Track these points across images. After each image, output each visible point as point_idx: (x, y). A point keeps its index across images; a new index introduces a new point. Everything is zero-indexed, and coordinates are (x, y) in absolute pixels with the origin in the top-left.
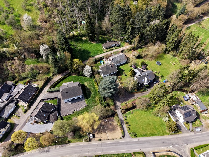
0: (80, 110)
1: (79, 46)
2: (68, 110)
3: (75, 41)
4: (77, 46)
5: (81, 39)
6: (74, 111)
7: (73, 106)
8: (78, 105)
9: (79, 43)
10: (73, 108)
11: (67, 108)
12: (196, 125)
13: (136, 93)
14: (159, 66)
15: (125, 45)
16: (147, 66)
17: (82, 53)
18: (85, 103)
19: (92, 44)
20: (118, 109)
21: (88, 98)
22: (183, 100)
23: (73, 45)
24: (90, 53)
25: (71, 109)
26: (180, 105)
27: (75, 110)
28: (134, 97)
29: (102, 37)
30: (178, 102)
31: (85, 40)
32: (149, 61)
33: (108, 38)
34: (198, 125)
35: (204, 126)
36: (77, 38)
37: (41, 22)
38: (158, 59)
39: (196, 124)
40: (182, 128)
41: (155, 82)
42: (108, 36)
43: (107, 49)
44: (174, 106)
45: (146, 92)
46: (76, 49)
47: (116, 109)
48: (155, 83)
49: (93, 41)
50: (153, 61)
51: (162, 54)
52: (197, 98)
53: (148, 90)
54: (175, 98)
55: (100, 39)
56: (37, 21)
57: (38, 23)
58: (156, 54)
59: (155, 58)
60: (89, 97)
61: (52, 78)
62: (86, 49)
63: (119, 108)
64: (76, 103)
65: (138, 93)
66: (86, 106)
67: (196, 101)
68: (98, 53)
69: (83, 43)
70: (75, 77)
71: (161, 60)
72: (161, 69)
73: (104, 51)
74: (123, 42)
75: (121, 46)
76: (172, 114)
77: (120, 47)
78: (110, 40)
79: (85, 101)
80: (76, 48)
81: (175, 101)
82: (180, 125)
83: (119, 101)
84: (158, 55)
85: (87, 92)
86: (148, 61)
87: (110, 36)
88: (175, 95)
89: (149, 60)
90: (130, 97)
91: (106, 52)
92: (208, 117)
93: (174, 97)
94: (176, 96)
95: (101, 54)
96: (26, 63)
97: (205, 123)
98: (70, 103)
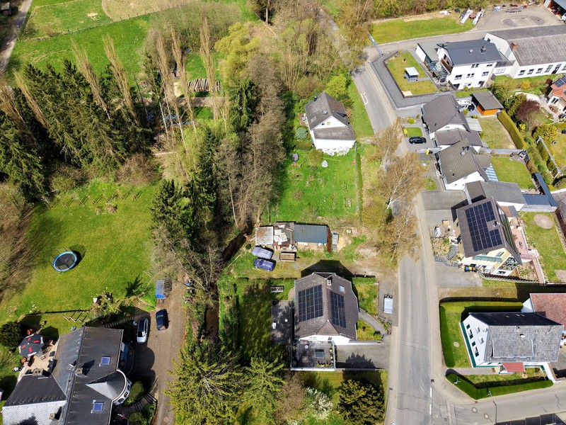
12: (369, 300)
16: (39, 318)
22: (266, 277)
26: (279, 297)
30: (264, 299)
32: (26, 292)
34: (369, 292)
35: (378, 275)
38: (45, 249)
39: (366, 296)
40: (367, 358)
41: (141, 336)
44: (274, 325)
45: (160, 413)
48: (142, 340)
50: (36, 274)
51: (35, 220)
52: (281, 227)
53: (156, 396)
54: (244, 297)
58: (18, 239)
59: (31, 258)
67: (289, 239)
71: (58, 242)
72: (101, 269)
76: (305, 359)
81: (259, 308)
82: (353, 356)
84: (26, 233)
86: (16, 297)
88: (236, 290)
89: (20, 288)
92: (350, 242)
93: (241, 300)
94: (242, 291)
97: (370, 266)
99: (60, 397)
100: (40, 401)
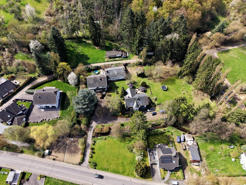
0: (50, 120)
1: (79, 48)
2: (38, 117)
3: (77, 42)
4: (77, 48)
5: (85, 42)
6: (43, 120)
7: (44, 115)
8: (50, 114)
9: (81, 46)
10: (43, 117)
11: (38, 115)
12: (175, 176)
13: (121, 117)
14: (164, 91)
15: (133, 57)
16: (149, 88)
17: (79, 57)
18: (58, 114)
19: (96, 49)
20: (91, 130)
21: (63, 110)
22: (175, 141)
23: (73, 46)
24: (88, 59)
25: (42, 117)
26: (169, 145)
27: (45, 120)
28: (115, 121)
29: (111, 43)
30: (167, 141)
31: (89, 43)
32: (154, 83)
33: (117, 46)
36: (80, 40)
37: (47, 15)
38: (166, 83)
39: (177, 175)
40: (155, 175)
41: (149, 110)
42: (118, 43)
43: (110, 58)
44: (160, 144)
46: (74, 52)
47: (88, 130)
49: (97, 47)
50: (159, 84)
51: (174, 78)
52: (194, 143)
54: (166, 135)
55: (107, 45)
56: (43, 14)
57: (43, 16)
58: (167, 76)
59: (163, 81)
60: (66, 109)
61: (37, 79)
62: (86, 54)
63: (93, 129)
64: (49, 112)
65: (122, 117)
66: (58, 118)
68: (98, 60)
69: (85, 46)
70: (60, 82)
71: (169, 84)
72: (164, 96)
73: (106, 60)
74: (133, 54)
75: (128, 58)
76: (151, 153)
77: (126, 60)
78: (117, 49)
79: (59, 112)
80: (75, 50)
81: (164, 139)
82: (155, 170)
83: (96, 121)
84: (169, 77)
85: (65, 102)
87: (120, 44)
88: (168, 132)
90: (110, 120)
91: (108, 61)
94: (168, 134)
95: (101, 62)
96: (16, 56)
98: (43, 110)
99: (132, 96)
100: (131, 93)
